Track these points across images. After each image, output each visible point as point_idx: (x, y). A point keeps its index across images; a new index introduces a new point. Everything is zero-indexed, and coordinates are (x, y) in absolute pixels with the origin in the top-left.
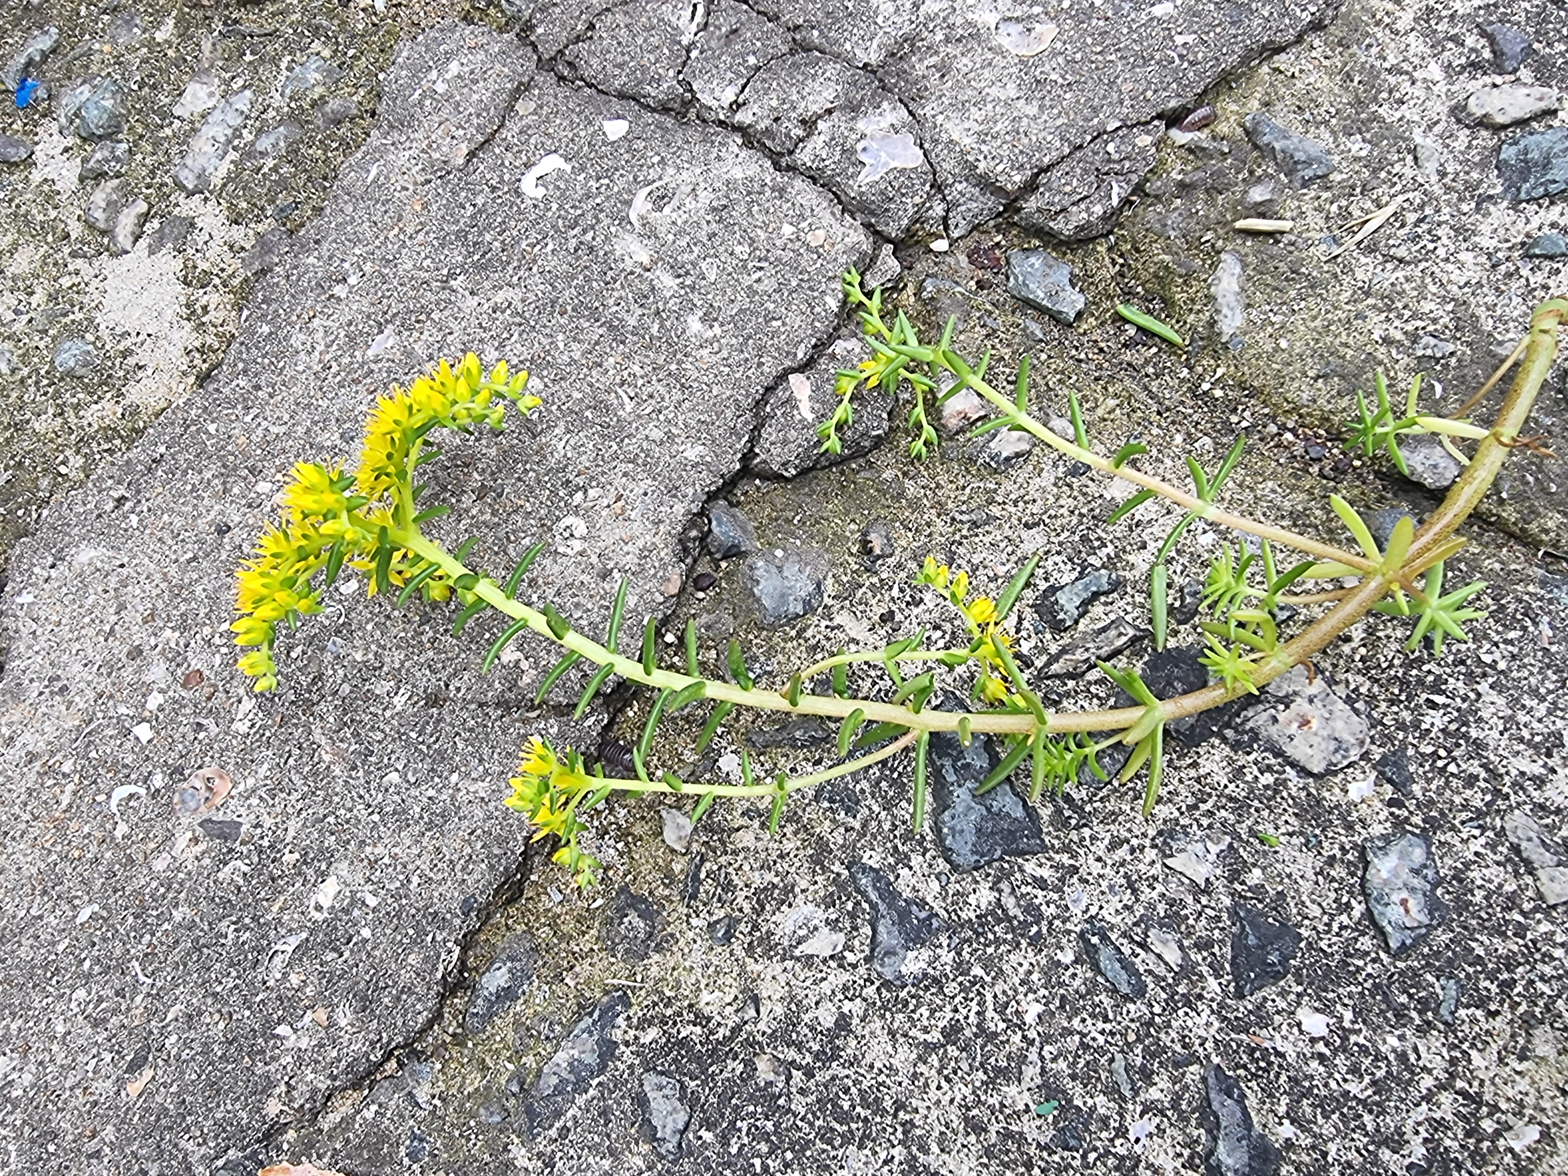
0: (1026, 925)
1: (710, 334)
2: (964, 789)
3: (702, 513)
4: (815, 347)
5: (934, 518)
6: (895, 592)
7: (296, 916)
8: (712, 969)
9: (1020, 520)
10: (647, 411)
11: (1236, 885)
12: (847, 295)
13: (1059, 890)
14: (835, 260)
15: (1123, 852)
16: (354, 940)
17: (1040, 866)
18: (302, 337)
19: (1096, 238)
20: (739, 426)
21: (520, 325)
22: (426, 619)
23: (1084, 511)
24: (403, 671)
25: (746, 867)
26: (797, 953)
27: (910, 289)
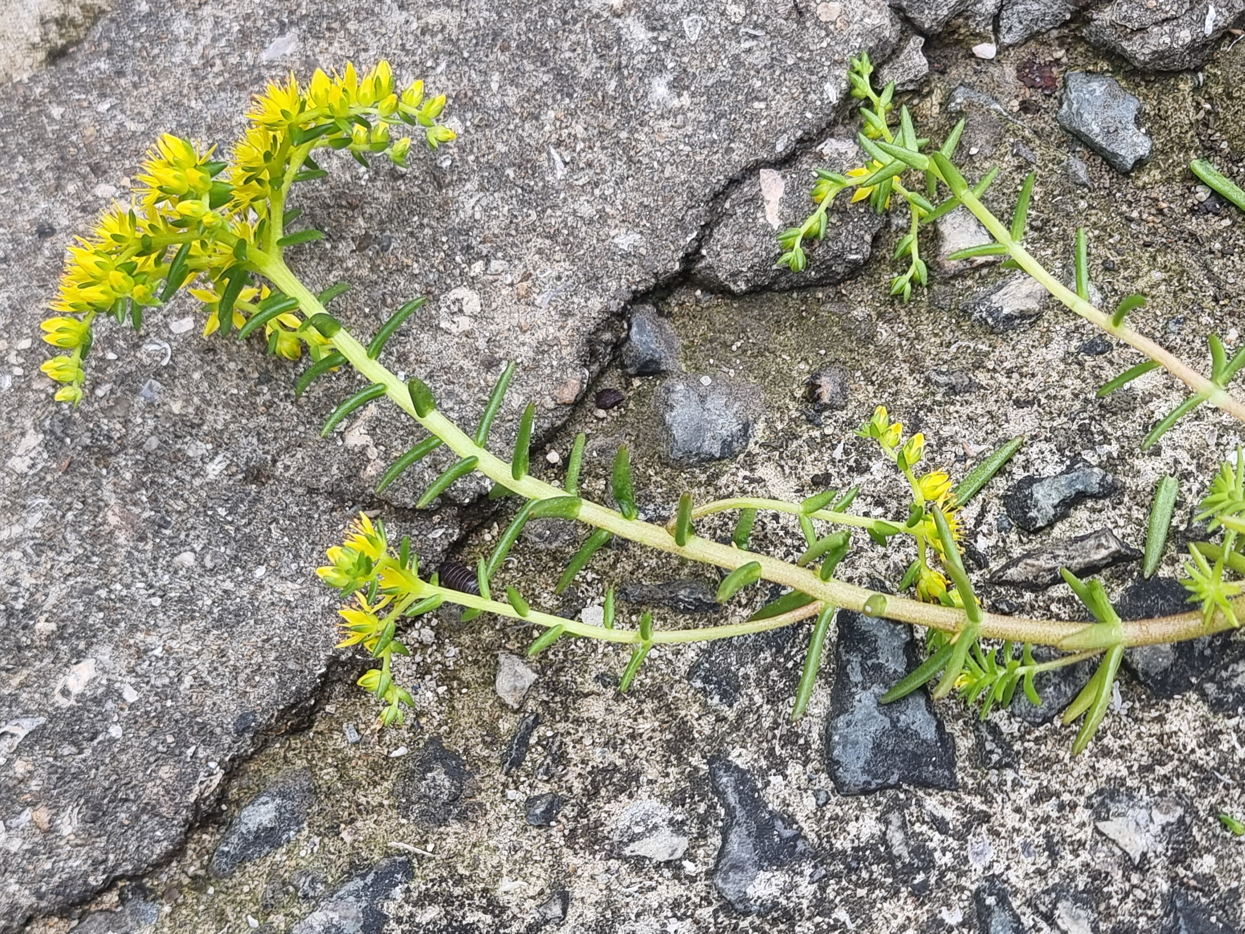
0: (910, 870)
1: (676, 103)
2: (868, 693)
3: (622, 315)
4: (800, 141)
5: (905, 375)
6: (838, 453)
7: (37, 696)
8: (521, 854)
9: (1010, 394)
10: (580, 183)
11: (1181, 872)
12: (852, 86)
13: (961, 837)
14: (847, 42)
15: (1049, 807)
16: (100, 738)
17: (945, 804)
18: (186, 24)
19: (1181, 72)
20: (688, 218)
21: (450, 54)
22: (265, 378)
23: (1092, 396)
24: (226, 435)
25: (587, 741)
26: (627, 852)
27: (936, 98)
